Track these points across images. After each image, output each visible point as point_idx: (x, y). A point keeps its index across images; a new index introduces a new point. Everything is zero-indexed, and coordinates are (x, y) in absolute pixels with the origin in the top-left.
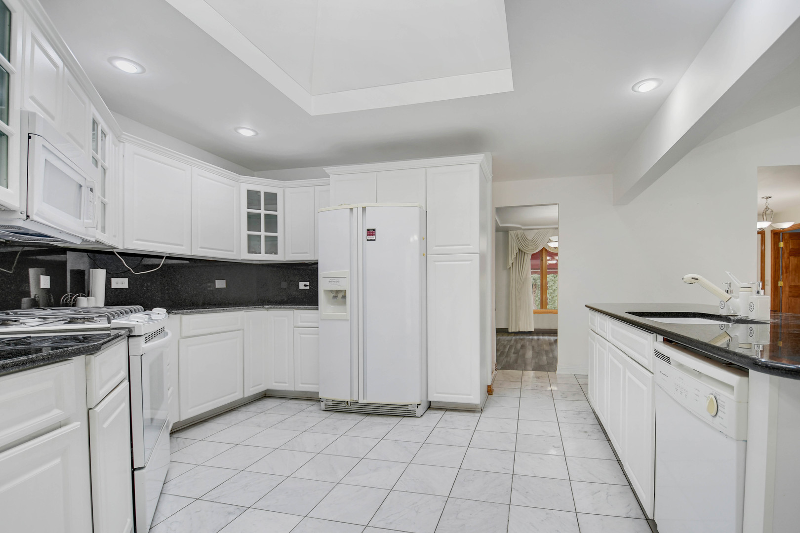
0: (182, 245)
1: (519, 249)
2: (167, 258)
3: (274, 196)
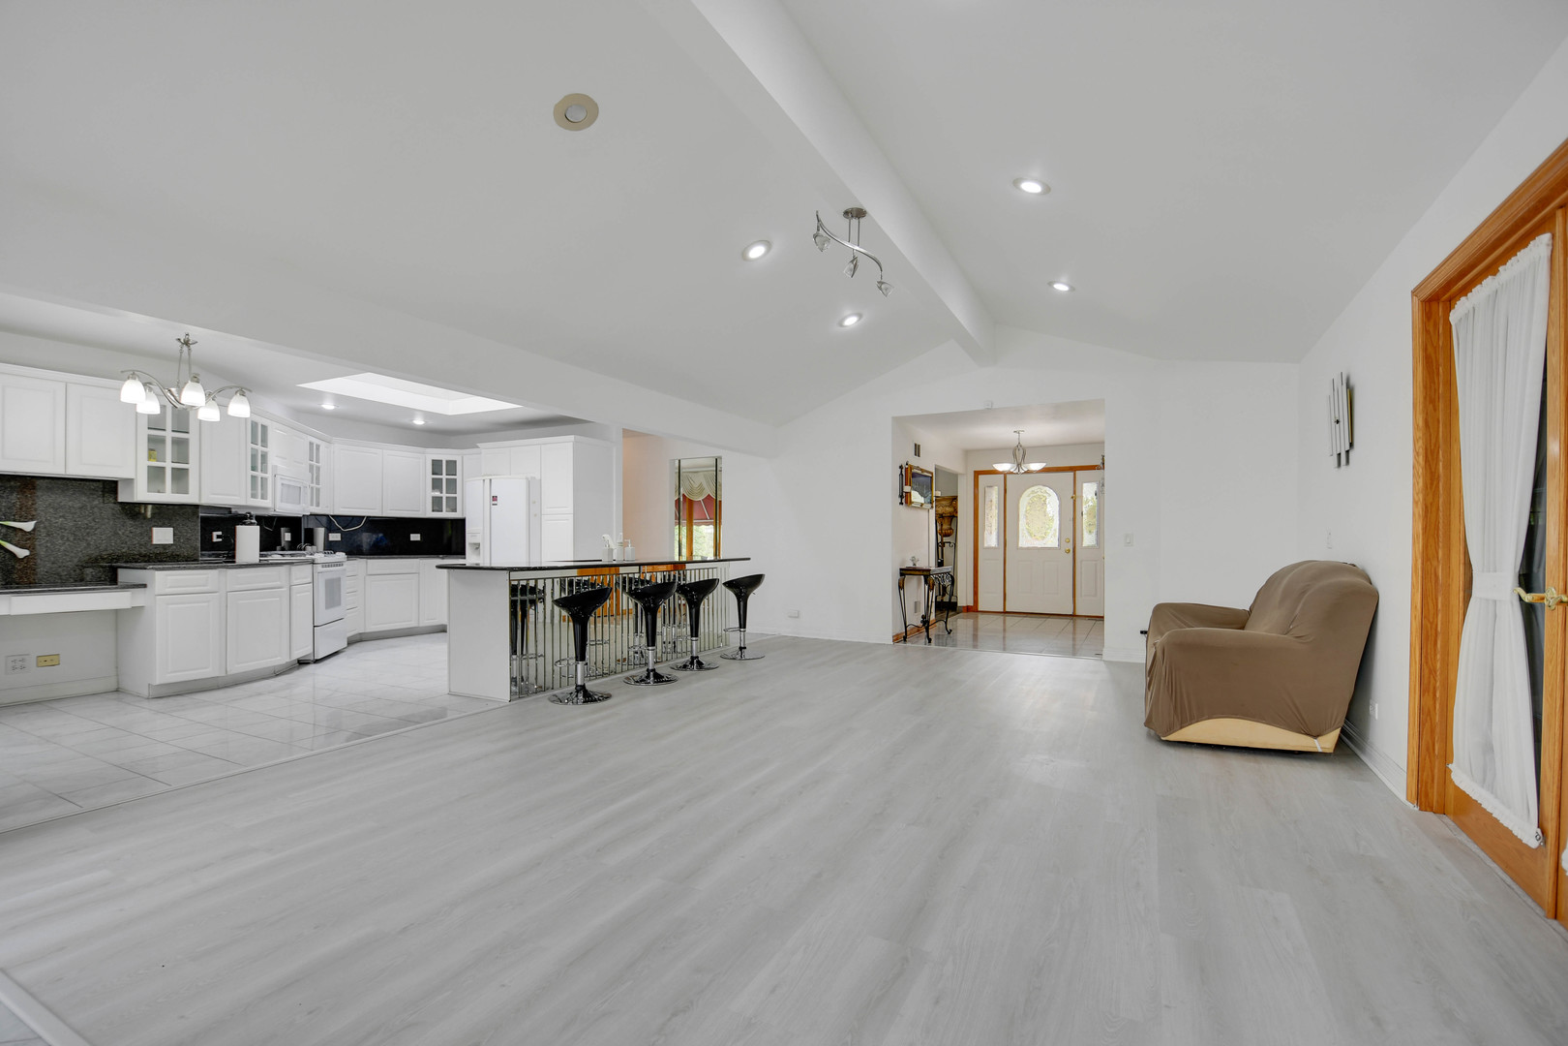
0: (376, 509)
2: (368, 518)
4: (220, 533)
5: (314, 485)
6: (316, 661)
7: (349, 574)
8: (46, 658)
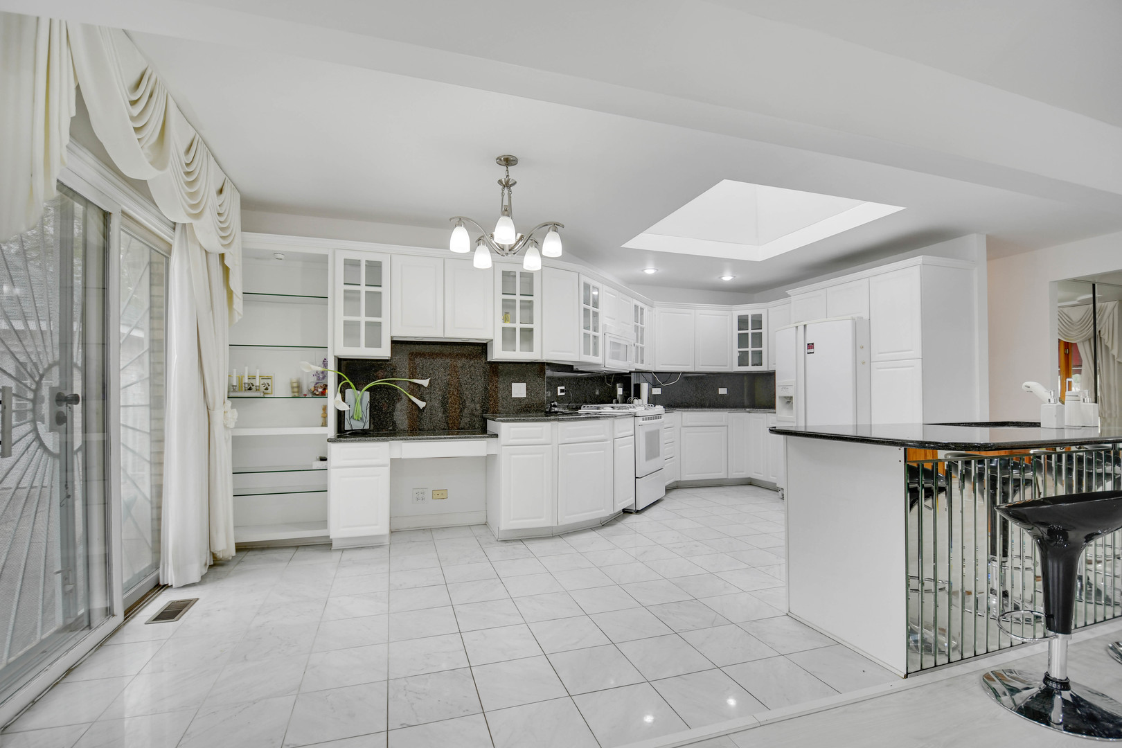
2: (682, 373)
3: (759, 316)
4: (563, 388)
5: (639, 344)
6: (638, 512)
7: (666, 426)
8: (440, 493)
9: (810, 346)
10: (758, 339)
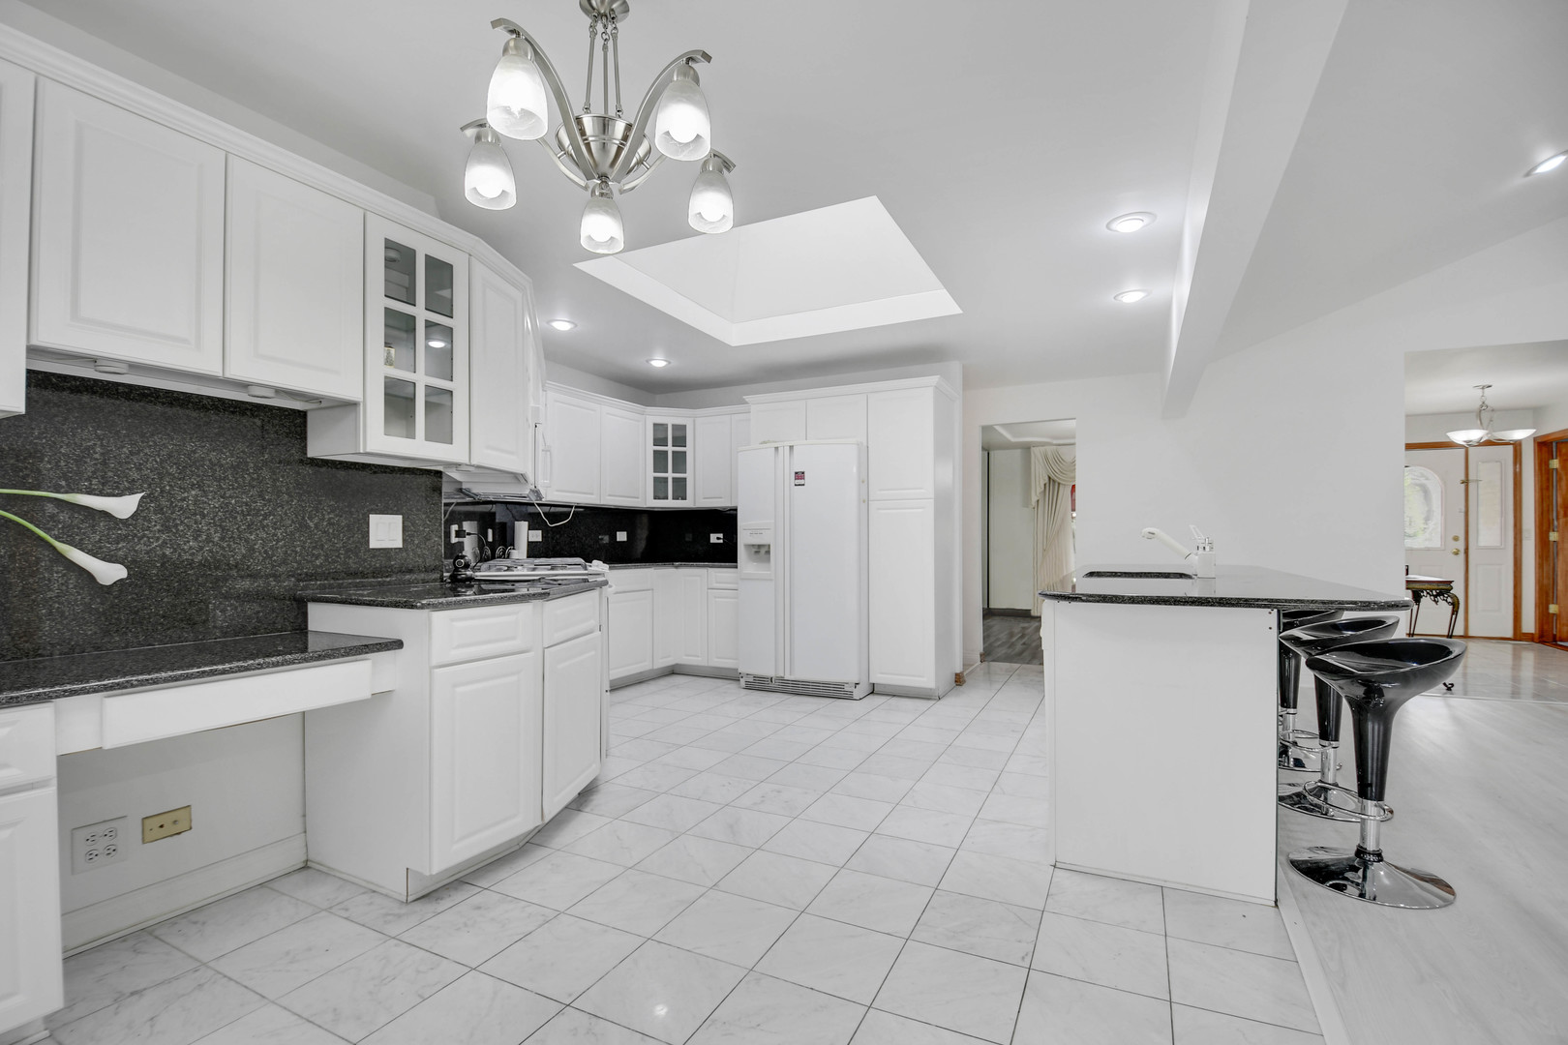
0: (592, 494)
1: (1050, 478)
2: (576, 507)
3: (683, 428)
8: (167, 820)
9: (800, 475)
10: (680, 460)
